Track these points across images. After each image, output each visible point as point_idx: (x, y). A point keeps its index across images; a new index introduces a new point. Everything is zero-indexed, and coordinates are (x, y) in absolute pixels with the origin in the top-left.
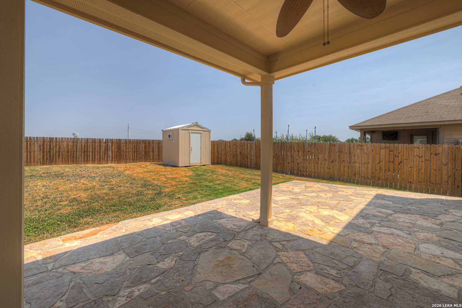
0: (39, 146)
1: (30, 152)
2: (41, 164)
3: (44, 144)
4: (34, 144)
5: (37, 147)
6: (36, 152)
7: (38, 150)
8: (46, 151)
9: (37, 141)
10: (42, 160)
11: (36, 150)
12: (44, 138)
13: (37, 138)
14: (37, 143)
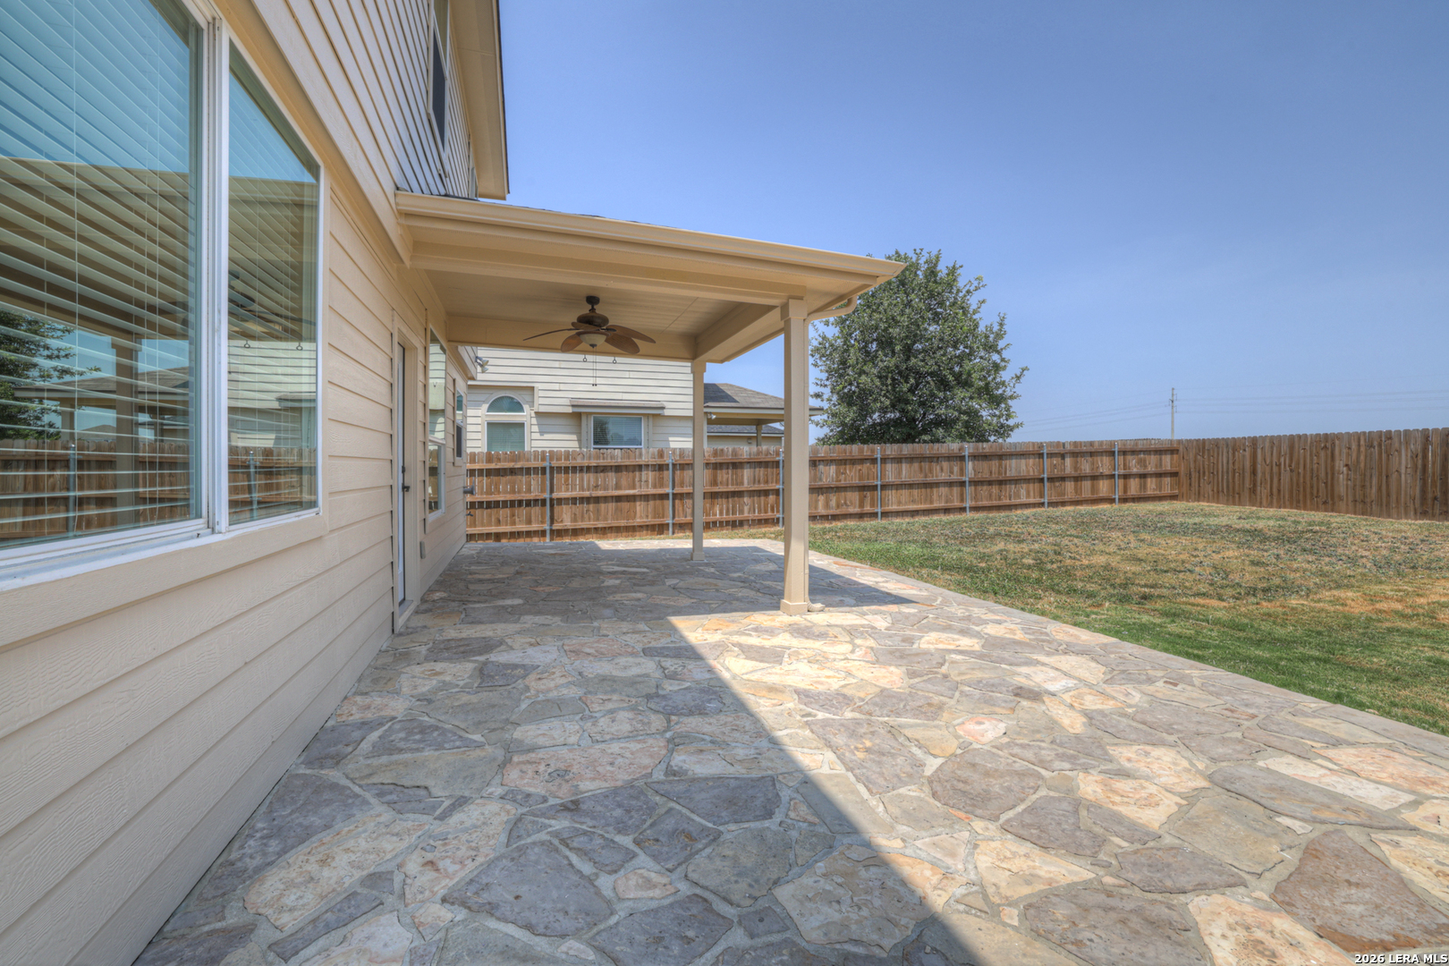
0: (1412, 457)
1: (1387, 476)
2: (1416, 513)
3: (1425, 451)
4: (1399, 451)
5: (1407, 460)
6: (1403, 476)
7: (1409, 471)
8: (1434, 474)
9: (1407, 443)
10: (1418, 502)
11: (1403, 471)
12: (1425, 431)
13: (1406, 432)
14: (1407, 450)
